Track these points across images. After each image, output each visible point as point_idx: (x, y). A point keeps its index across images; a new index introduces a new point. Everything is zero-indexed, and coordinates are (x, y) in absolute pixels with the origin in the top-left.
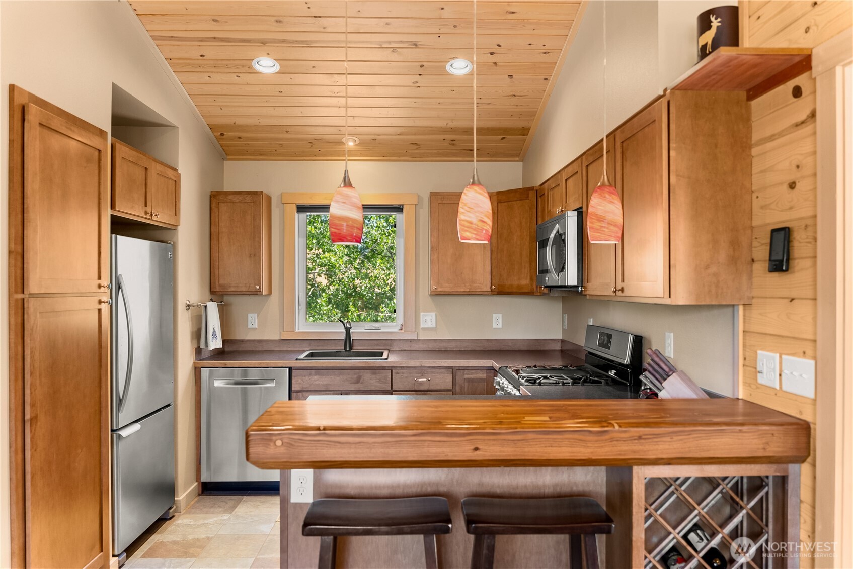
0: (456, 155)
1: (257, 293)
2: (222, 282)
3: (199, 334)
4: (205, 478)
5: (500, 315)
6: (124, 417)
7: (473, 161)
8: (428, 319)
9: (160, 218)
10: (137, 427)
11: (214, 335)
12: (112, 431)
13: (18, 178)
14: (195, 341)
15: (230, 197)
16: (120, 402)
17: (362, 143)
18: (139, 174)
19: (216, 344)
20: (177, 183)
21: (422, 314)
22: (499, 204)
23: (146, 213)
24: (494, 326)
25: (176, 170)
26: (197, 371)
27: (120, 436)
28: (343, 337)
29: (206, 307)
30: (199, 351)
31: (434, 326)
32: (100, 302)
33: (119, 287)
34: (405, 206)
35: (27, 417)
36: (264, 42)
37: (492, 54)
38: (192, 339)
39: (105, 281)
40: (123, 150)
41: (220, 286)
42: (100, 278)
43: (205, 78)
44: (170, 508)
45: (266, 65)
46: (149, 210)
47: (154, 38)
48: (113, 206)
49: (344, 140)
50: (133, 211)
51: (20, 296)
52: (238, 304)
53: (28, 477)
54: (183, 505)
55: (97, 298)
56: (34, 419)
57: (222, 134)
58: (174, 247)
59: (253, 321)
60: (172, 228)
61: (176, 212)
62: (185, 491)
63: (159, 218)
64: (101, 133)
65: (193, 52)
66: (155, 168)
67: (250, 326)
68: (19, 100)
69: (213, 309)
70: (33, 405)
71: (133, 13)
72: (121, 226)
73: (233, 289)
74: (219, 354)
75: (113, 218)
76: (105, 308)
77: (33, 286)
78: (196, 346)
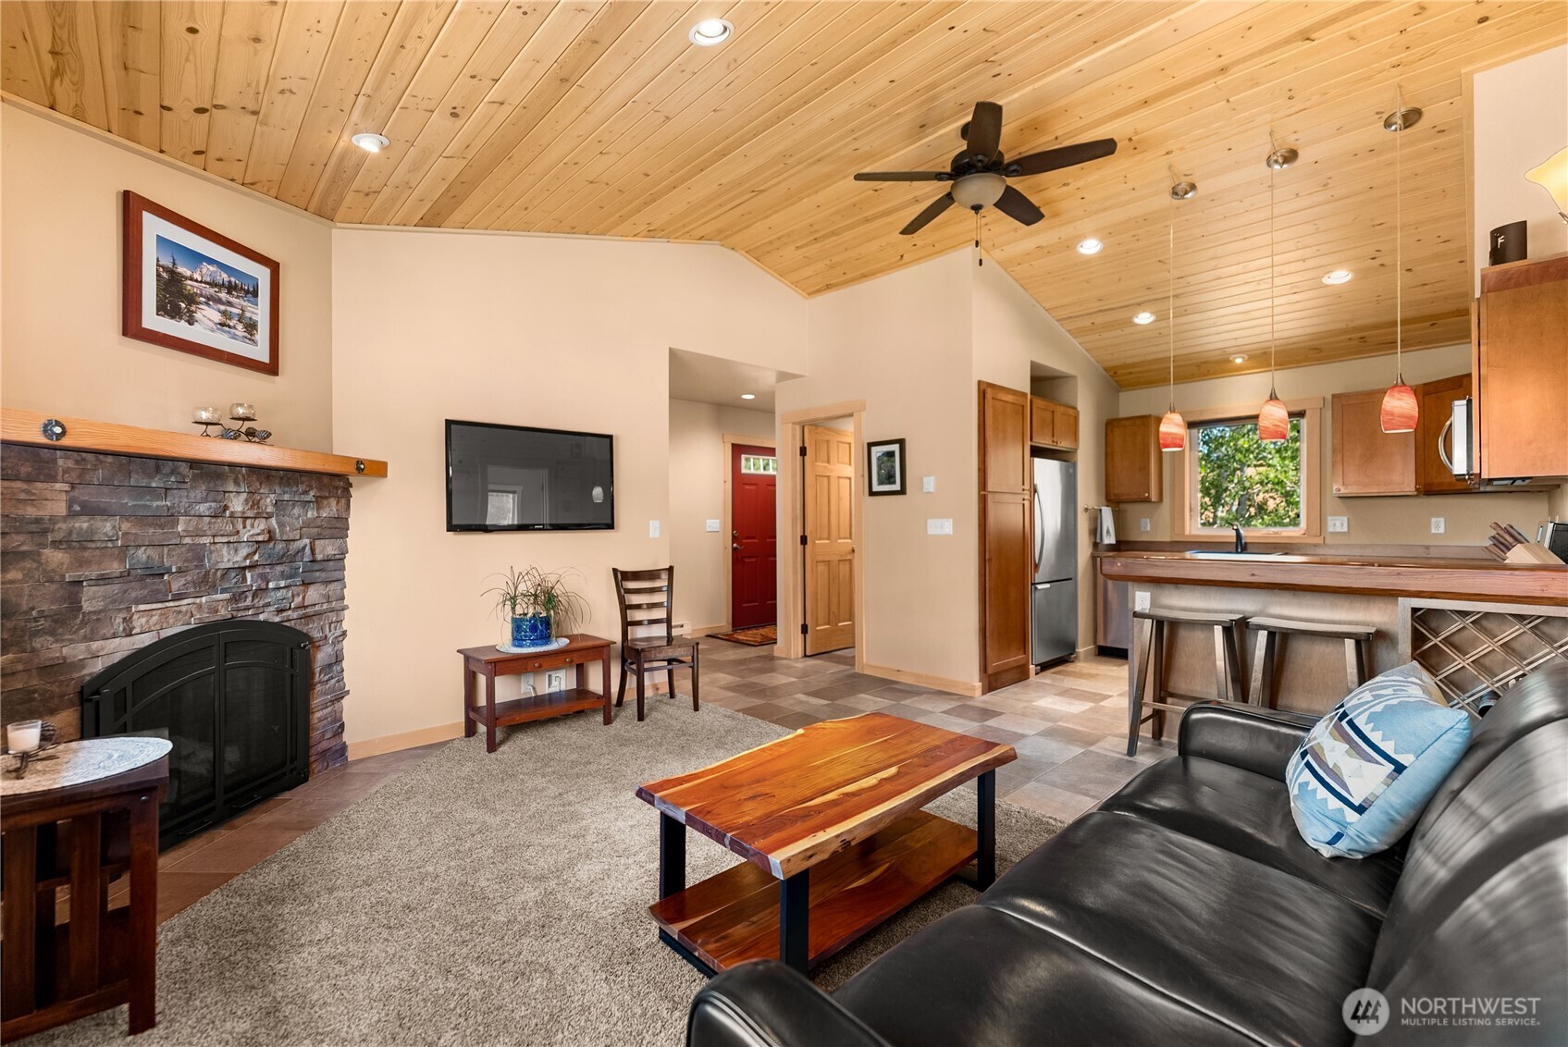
0: (1372, 351)
1: (1147, 500)
2: (1116, 492)
3: (1095, 531)
4: (1101, 643)
5: (1442, 520)
6: (1038, 577)
7: (1397, 353)
8: (1338, 523)
9: (1064, 444)
10: (1048, 586)
11: (1108, 532)
12: (1032, 584)
13: (982, 430)
14: (1092, 537)
15: (1123, 422)
16: (1037, 566)
17: (1251, 357)
18: (1048, 416)
19: (1109, 539)
20: (1076, 418)
21: (1329, 518)
22: (1426, 397)
23: (1053, 442)
24: (1433, 531)
25: (1075, 408)
26: (1094, 558)
27: (1036, 588)
28: (1235, 540)
29: (1101, 510)
30: (1096, 545)
31: (1345, 529)
32: (1024, 500)
33: (1035, 491)
34: (1307, 412)
35: (987, 558)
36: (1139, 304)
37: (1373, 258)
38: (1090, 534)
39: (1027, 487)
40: (1039, 402)
41: (1115, 495)
42: (1023, 484)
43: (1097, 336)
44: (1072, 654)
45: (1144, 318)
46: (1055, 439)
47: (1058, 321)
48: (1031, 440)
49: (1231, 358)
50: (1044, 442)
51: (983, 493)
52: (1132, 510)
53: (987, 591)
54: (1082, 656)
55: (1022, 497)
56: (990, 560)
57: (1115, 373)
58: (1074, 466)
59: (1147, 525)
60: (1074, 451)
61: (1076, 438)
62: (1083, 648)
63: (1062, 444)
64: (1024, 395)
65: (1087, 322)
66: (1059, 410)
67: (1142, 529)
68: (983, 387)
69: (1107, 514)
70: (990, 552)
71: (1043, 310)
72: (1037, 452)
73: (1125, 497)
74: (1111, 548)
75: (1031, 446)
76: (1027, 503)
77: (990, 487)
78: (1093, 540)
